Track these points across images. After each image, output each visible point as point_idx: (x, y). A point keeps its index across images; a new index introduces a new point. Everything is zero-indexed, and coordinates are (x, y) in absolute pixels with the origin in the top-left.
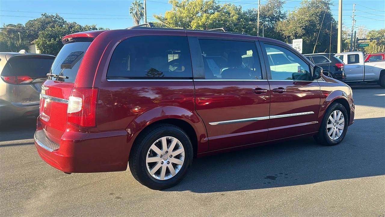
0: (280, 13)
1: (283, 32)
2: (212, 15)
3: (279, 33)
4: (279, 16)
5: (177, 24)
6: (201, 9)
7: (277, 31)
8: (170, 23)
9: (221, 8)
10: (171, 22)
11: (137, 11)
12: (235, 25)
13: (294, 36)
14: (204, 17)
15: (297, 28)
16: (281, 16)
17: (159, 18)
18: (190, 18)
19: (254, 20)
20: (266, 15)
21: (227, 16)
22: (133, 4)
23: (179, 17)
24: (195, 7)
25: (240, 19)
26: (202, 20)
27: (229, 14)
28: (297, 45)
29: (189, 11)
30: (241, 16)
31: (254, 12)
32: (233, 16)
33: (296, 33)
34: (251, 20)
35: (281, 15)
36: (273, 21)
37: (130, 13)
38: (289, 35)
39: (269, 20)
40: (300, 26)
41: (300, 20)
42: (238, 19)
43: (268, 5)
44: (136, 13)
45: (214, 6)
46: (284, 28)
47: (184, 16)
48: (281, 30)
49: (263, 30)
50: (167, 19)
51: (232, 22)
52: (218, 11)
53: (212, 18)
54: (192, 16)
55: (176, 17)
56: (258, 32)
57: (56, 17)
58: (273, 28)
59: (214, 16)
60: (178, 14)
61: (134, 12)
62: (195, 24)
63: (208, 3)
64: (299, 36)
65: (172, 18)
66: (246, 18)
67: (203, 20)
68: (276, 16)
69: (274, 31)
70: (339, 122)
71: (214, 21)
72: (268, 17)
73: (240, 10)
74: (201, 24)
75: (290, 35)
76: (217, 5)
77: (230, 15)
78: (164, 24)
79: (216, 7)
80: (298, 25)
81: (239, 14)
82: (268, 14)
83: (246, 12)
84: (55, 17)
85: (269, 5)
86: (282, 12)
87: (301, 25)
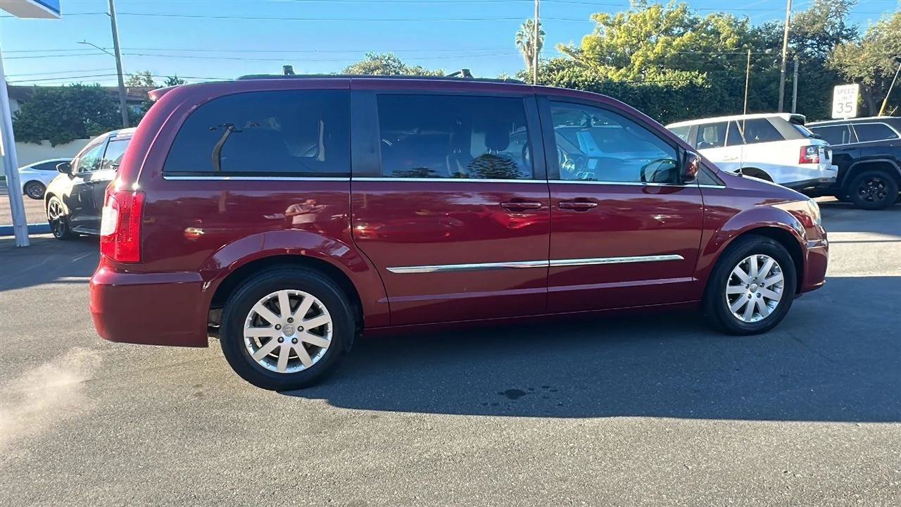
0: (844, 27)
1: (846, 70)
2: (678, 39)
3: (835, 71)
4: (839, 34)
5: (604, 60)
6: (656, 28)
7: (831, 68)
8: (588, 59)
9: (701, 22)
10: (592, 56)
11: (529, 39)
12: (730, 57)
13: (871, 78)
14: (660, 44)
15: (880, 59)
16: (844, 33)
17: (567, 50)
18: (632, 46)
19: (776, 44)
20: (807, 33)
21: (713, 40)
22: (524, 25)
23: (607, 46)
24: (642, 25)
25: (743, 44)
26: (656, 51)
27: (719, 34)
28: (845, 98)
29: (629, 31)
30: (745, 39)
31: (777, 28)
32: (725, 39)
33: (878, 71)
34: (771, 45)
35: (846, 30)
36: (824, 44)
37: (516, 44)
38: (860, 76)
39: (812, 44)
40: (890, 54)
41: (892, 41)
42: (739, 45)
43: (814, 10)
44: (528, 44)
45: (686, 21)
46: (847, 61)
47: (620, 44)
48: (841, 66)
49: (797, 66)
50: (582, 51)
51: (723, 50)
52: (693, 31)
53: (678, 45)
54: (635, 42)
55: (601, 46)
56: (782, 71)
57: (389, 58)
58: (822, 60)
59: (681, 40)
60: (607, 39)
61: (525, 40)
62: (641, 59)
63: (672, 15)
64: (886, 77)
65: (593, 48)
66: (756, 41)
67: (658, 49)
68: (831, 34)
69: (823, 67)
70: (765, 281)
71: (681, 50)
72: (813, 38)
73: (743, 25)
74: (652, 57)
75: (862, 75)
76: (691, 18)
77: (719, 37)
78: (577, 61)
79: (689, 20)
80: (884, 52)
81: (739, 34)
82: (811, 30)
83: (759, 28)
84: (387, 58)
85: (817, 10)
86: (848, 25)
87: (891, 51)
